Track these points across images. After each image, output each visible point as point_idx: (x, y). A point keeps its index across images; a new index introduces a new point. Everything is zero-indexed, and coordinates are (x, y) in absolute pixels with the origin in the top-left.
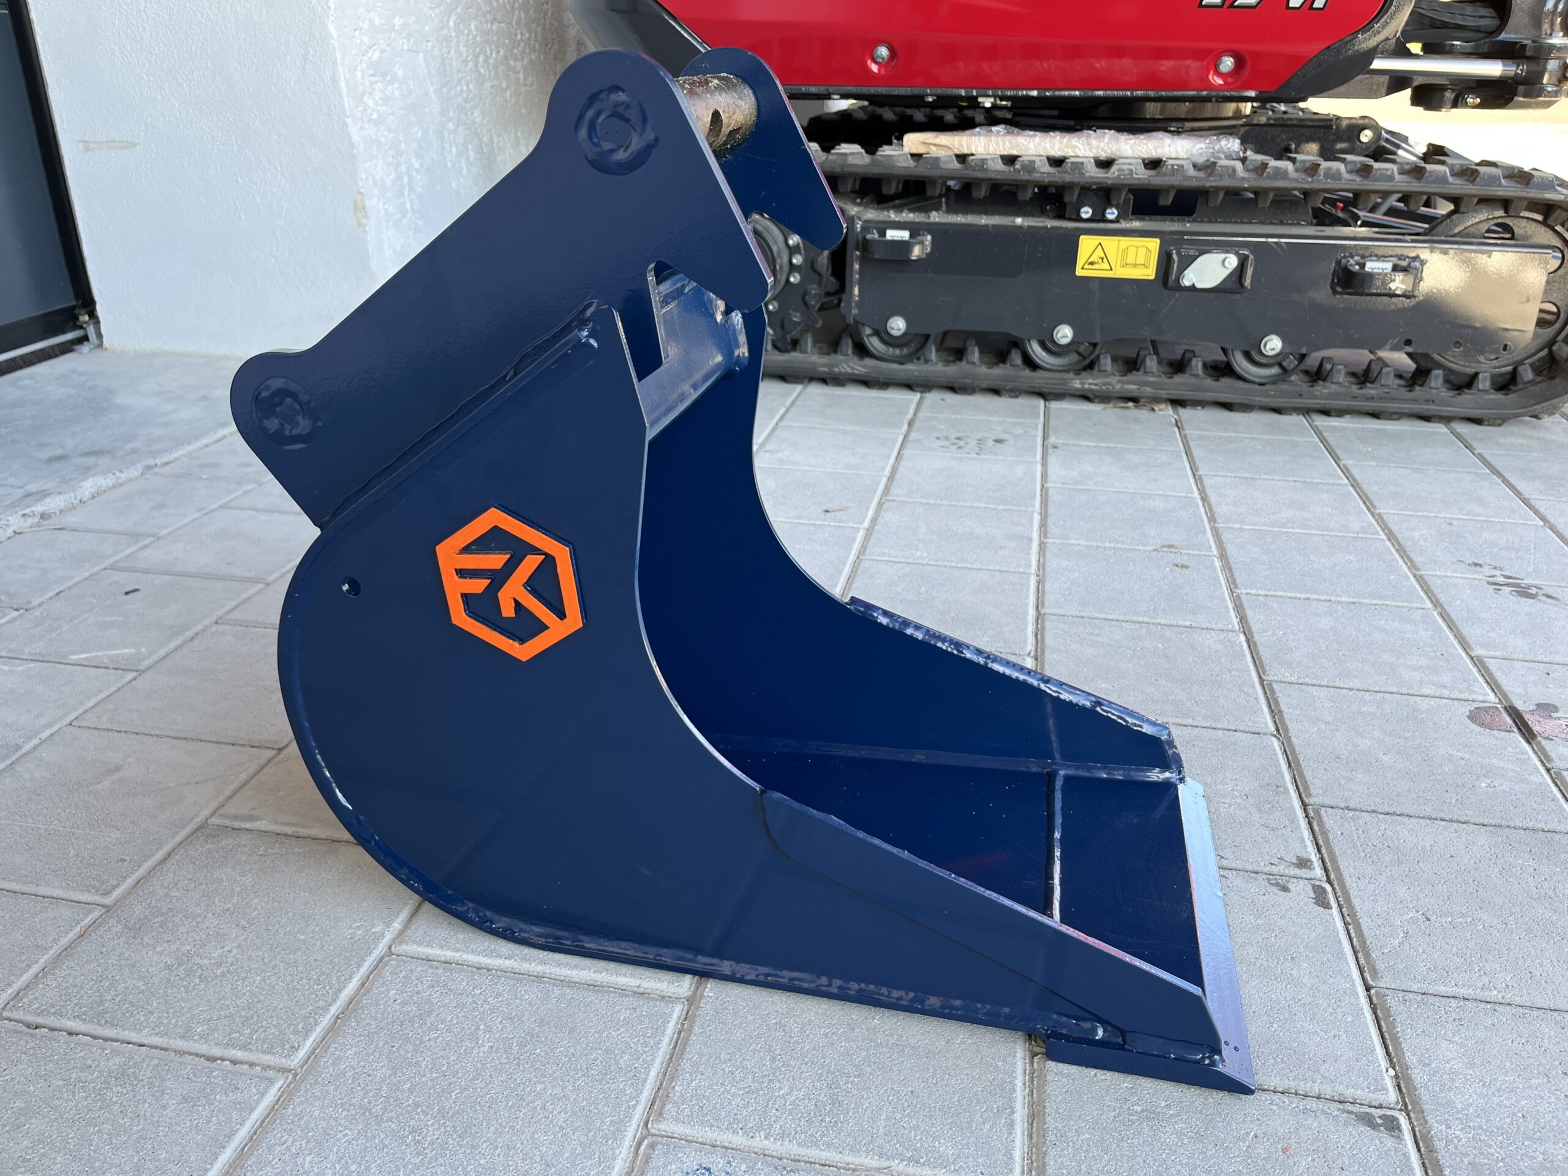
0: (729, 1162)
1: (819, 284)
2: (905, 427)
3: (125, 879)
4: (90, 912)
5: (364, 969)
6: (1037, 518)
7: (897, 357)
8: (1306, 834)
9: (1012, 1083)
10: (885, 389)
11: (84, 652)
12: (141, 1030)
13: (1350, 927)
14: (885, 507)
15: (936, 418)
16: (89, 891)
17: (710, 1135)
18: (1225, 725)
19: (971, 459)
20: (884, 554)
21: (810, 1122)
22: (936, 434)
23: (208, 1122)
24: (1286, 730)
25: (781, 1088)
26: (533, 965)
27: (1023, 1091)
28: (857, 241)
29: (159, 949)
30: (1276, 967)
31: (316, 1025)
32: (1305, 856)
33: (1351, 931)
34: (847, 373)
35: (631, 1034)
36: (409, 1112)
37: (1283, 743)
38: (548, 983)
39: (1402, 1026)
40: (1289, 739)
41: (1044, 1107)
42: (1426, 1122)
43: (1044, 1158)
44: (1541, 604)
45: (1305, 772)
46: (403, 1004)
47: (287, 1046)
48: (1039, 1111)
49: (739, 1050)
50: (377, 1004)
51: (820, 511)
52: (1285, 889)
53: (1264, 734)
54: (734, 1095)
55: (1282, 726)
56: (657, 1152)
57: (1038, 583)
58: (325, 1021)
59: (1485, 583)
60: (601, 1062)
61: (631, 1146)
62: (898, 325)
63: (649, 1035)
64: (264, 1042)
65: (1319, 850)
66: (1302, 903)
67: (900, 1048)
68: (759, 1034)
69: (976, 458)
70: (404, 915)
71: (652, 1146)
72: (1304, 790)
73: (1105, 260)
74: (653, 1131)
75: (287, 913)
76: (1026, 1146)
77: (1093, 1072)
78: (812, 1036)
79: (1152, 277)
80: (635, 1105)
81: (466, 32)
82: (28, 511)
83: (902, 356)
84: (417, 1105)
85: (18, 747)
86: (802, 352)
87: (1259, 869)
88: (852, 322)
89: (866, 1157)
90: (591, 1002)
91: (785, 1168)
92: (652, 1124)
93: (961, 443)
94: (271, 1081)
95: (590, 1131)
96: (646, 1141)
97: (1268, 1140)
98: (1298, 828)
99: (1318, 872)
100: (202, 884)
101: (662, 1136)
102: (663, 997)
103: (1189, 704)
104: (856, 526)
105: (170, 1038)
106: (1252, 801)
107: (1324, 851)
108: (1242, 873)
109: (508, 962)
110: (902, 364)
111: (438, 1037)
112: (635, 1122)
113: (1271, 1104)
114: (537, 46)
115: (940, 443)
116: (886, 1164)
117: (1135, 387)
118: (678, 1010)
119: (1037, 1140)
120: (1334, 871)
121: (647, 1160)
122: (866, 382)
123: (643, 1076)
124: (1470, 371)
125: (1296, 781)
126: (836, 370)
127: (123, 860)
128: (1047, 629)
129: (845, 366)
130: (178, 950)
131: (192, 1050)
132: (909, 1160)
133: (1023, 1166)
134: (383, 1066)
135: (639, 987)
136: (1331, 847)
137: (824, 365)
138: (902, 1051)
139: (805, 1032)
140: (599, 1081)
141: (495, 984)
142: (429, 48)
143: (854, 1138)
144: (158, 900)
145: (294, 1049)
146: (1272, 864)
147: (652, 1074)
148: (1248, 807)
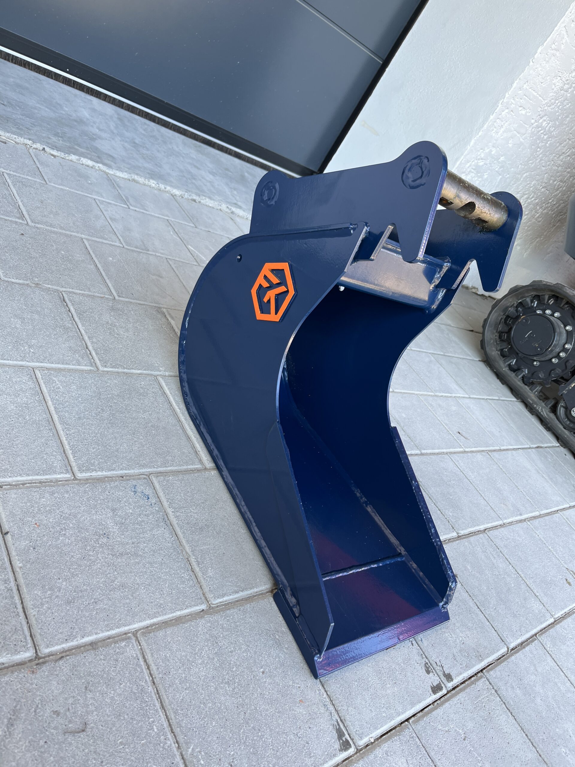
0: (156, 504)
2: (534, 446)
3: (127, 298)
4: (110, 295)
5: (145, 372)
6: (537, 513)
7: (566, 424)
8: (466, 675)
9: (253, 588)
10: (547, 430)
11: (193, 248)
12: (83, 326)
13: (432, 706)
14: (483, 453)
15: (552, 456)
16: (116, 292)
17: (161, 494)
18: (494, 625)
20: (458, 461)
21: (188, 523)
23: (68, 356)
24: (516, 653)
25: (194, 509)
26: (183, 418)
27: (253, 593)
29: (111, 318)
30: (385, 677)
31: (117, 368)
32: (453, 677)
33: (430, 707)
34: (538, 411)
35: (180, 456)
36: (108, 406)
38: (180, 424)
39: (398, 739)
40: (512, 655)
41: (252, 602)
42: (359, 760)
43: (231, 608)
45: (499, 667)
46: (142, 388)
47: (105, 364)
48: (249, 601)
49: (199, 491)
50: (136, 381)
51: (457, 430)
52: (428, 672)
53: (505, 644)
54: (180, 496)
55: (517, 650)
56: (144, 480)
57: (500, 525)
58: (120, 370)
60: (163, 451)
61: (141, 472)
63: (183, 461)
64: (102, 358)
65: (462, 683)
66: (426, 681)
68: (209, 495)
70: (171, 374)
71: (144, 478)
72: (489, 669)
74: (150, 477)
75: (148, 343)
76: (233, 601)
77: (280, 615)
78: (221, 512)
80: (155, 468)
82: (230, 207)
83: (568, 426)
84: (111, 406)
85: (148, 250)
86: (530, 389)
87: (429, 658)
88: (560, 395)
89: (188, 547)
90: (182, 439)
91: (166, 522)
92: (153, 476)
94: (92, 365)
95: (137, 458)
96: (145, 476)
97: (301, 693)
98: (465, 670)
99: (450, 685)
100: (140, 317)
101: (150, 480)
102: (201, 460)
103: (491, 606)
104: (463, 446)
105: (86, 334)
106: (462, 646)
107: (463, 685)
108: (421, 651)
109: (178, 409)
110: (565, 429)
111: (137, 402)
112: (150, 470)
113: (318, 690)
114: (555, 210)
116: (190, 554)
118: (199, 466)
119: (237, 604)
120: (456, 692)
121: (139, 479)
122: (542, 420)
123: (167, 465)
125: (491, 664)
126: (535, 406)
127: (133, 294)
128: (478, 536)
129: (540, 408)
130: (115, 322)
131: (86, 342)
132: (197, 561)
133: (223, 602)
134: (117, 392)
135: (199, 451)
136: (467, 687)
137: (533, 401)
138: (238, 544)
139: (221, 509)
140: (156, 454)
141: (168, 409)
142: (507, 177)
143: (192, 540)
144: (126, 309)
145: (106, 366)
146: (436, 663)
147: (170, 468)
148: (458, 645)
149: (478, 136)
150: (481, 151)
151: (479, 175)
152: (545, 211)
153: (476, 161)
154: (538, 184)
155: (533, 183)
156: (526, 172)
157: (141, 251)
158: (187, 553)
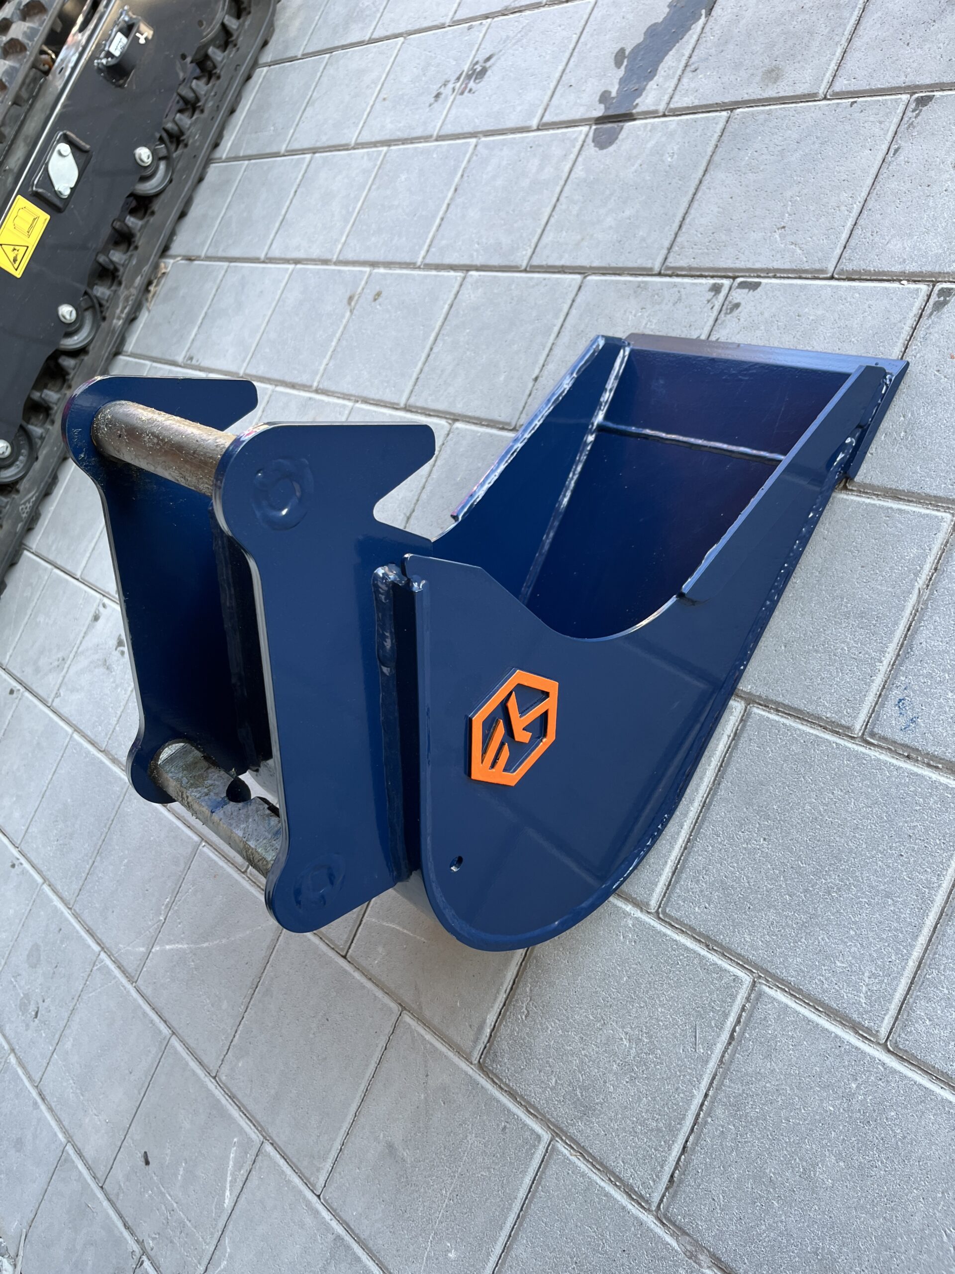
0: (897, 687)
3: (524, 1125)
4: (556, 1149)
5: (669, 932)
6: (282, 390)
8: (688, 280)
9: (867, 505)
11: (222, 1194)
16: (533, 1153)
17: (871, 698)
18: (567, 306)
21: (874, 633)
24: (583, 267)
25: (842, 649)
27: (874, 499)
29: (611, 1089)
30: (804, 327)
31: (716, 964)
32: (710, 286)
33: (781, 275)
35: (773, 743)
36: (811, 896)
37: (595, 273)
38: (711, 800)
39: (871, 267)
40: (591, 268)
41: (890, 489)
42: (947, 274)
43: (930, 496)
44: (494, 68)
45: (627, 266)
46: (710, 901)
47: (732, 985)
48: (892, 493)
49: (804, 673)
52: (737, 305)
53: (582, 283)
54: (842, 679)
55: (578, 269)
56: (879, 733)
58: (713, 958)
59: (459, 97)
60: (795, 764)
61: (870, 749)
63: (777, 731)
64: (724, 1002)
65: (706, 277)
66: (753, 298)
67: (824, 569)
68: (792, 658)
71: (873, 735)
72: (647, 271)
73: (17, 248)
74: (860, 734)
75: (596, 992)
76: (918, 505)
77: (868, 455)
78: (802, 624)
79: (48, 217)
80: (836, 744)
84: (806, 891)
87: (714, 317)
89: (909, 602)
90: (736, 770)
91: (907, 654)
92: (855, 734)
94: (762, 994)
95: (853, 775)
96: (868, 739)
97: (942, 365)
98: (681, 285)
99: (724, 282)
101: (866, 728)
102: (742, 720)
105: (704, 1072)
106: (649, 306)
107: (706, 274)
108: (715, 328)
109: (684, 827)
110: (37, 459)
111: (747, 877)
112: (850, 745)
113: (915, 357)
116: (916, 591)
117: (139, 278)
118: (757, 711)
119: (915, 498)
120: (726, 272)
121: (884, 739)
123: (812, 738)
124: (218, 26)
125: (636, 274)
127: (503, 1129)
129: (23, 506)
130: (615, 1074)
131: (720, 1054)
132: (916, 576)
133: (933, 510)
135: (729, 736)
136: (704, 268)
137: (15, 525)
138: (827, 568)
139: (797, 628)
140: (811, 766)
141: (705, 836)
143: (893, 607)
144: (557, 1095)
145: (736, 978)
146: (712, 308)
147: (812, 731)
148: (654, 310)
158: (920, 595)
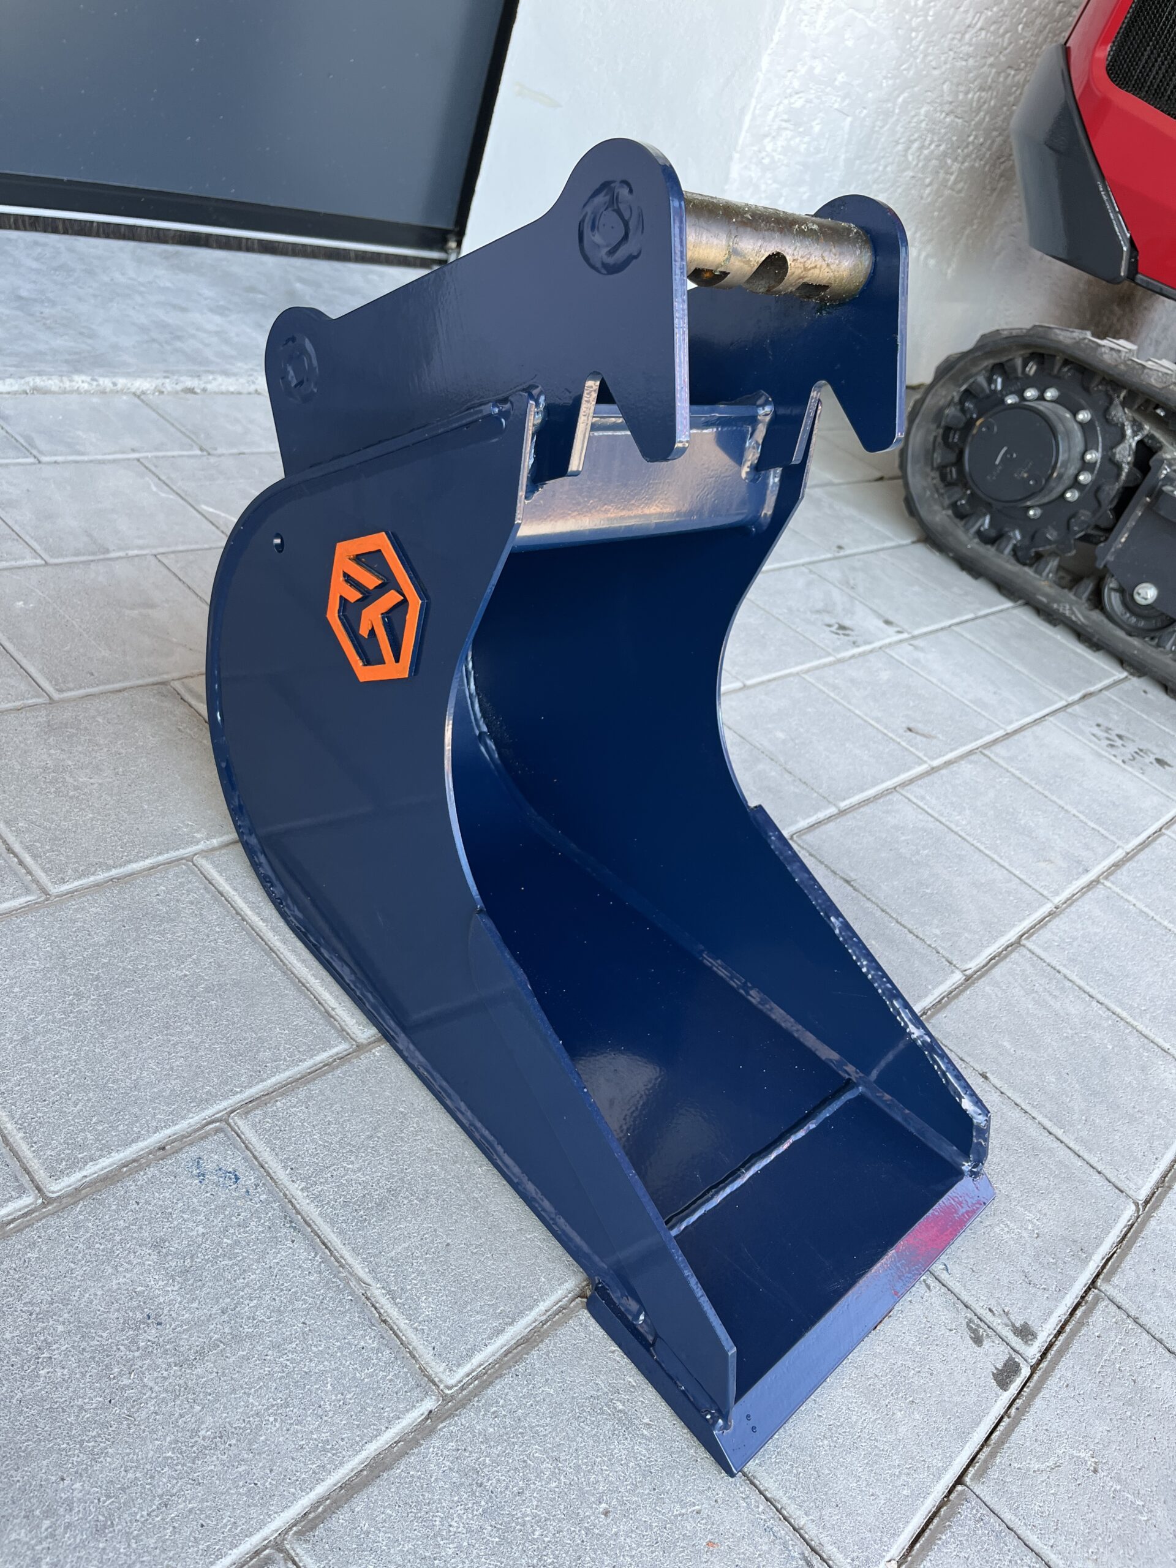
0: (257, 1185)
1: (1094, 513)
2: (1077, 697)
3: (81, 687)
4: (38, 696)
5: (161, 858)
6: (1119, 854)
7: (1130, 625)
8: (1061, 1311)
9: (536, 1302)
10: (1095, 651)
11: (212, 507)
13: (1006, 1420)
14: (972, 758)
15: (1118, 705)
16: (51, 682)
17: (266, 1155)
18: (1093, 1160)
19: (1112, 762)
20: (923, 798)
21: (346, 1204)
22: (1100, 721)
24: (1155, 1208)
25: (352, 1162)
26: (276, 938)
27: (540, 1315)
28: (1154, 488)
29: (52, 751)
30: (886, 1396)
31: (93, 874)
32: (1036, 1329)
33: (1002, 1424)
34: (1064, 615)
35: (289, 1040)
36: (88, 979)
37: (1138, 1217)
38: (272, 958)
39: (950, 1537)
40: (1149, 1217)
41: (542, 1341)
43: (497, 1378)
45: (1128, 1258)
46: (161, 901)
47: (60, 876)
48: (534, 1341)
49: (353, 1111)
50: (144, 888)
51: (904, 726)
52: (978, 1340)
53: (1127, 1195)
54: (313, 1141)
55: (1156, 1202)
56: (215, 1137)
57: (1050, 914)
58: (101, 876)
60: (247, 1044)
61: (205, 1119)
62: (1147, 593)
63: (301, 1050)
64: (50, 862)
65: (1057, 1335)
66: (979, 1365)
67: (477, 1205)
68: (381, 1110)
69: (1118, 765)
70: (226, 838)
71: (217, 1131)
72: (1108, 1272)
74: (231, 1121)
75: (153, 782)
76: (495, 1358)
77: (615, 1347)
78: (418, 1143)
80: (237, 1092)
81: (913, 113)
83: (1135, 628)
84: (98, 978)
85: (107, 551)
86: (1036, 572)
87: (974, 1306)
88: (1101, 566)
89: (359, 1264)
90: (286, 995)
91: (291, 1222)
92: (235, 1116)
93: (1119, 742)
94: (28, 891)
95: (188, 1085)
96: (218, 1124)
97: (706, 1524)
98: (1058, 1300)
99: (1033, 1351)
100: (122, 724)
101: (233, 1129)
102: (343, 1030)
103: (1076, 1117)
104: (925, 759)
106: (1038, 1243)
107: (1061, 1338)
108: (950, 1296)
109: (261, 923)
110: (1130, 634)
111: (159, 942)
112: (225, 1104)
113: (744, 1499)
114: (987, 156)
115: (1096, 730)
116: (369, 1281)
118: (342, 1047)
119: (508, 1361)
120: (1051, 1361)
121: (203, 1138)
122: (1078, 633)
123: (265, 1076)
125: (1108, 1260)
126: (1055, 606)
127: (92, 674)
128: (1008, 960)
129: (1068, 607)
130: (64, 760)
131: (4, 836)
132: (389, 1292)
133: (473, 1371)
134: (104, 935)
135: (333, 1009)
136: (1073, 1340)
137: (1046, 595)
138: (476, 1208)
139: (416, 1135)
140: (231, 1056)
141: (235, 933)
142: (862, 115)
143: (366, 1243)
144: (85, 717)
145: (63, 881)
146: (990, 1310)
147: (273, 1080)
148: (1028, 1246)
149: (773, 45)
150: (791, 73)
151: (801, 130)
152: (966, 164)
153: (786, 101)
154: (935, 110)
155: (923, 111)
156: (902, 92)
157: (91, 558)
158: (360, 1280)
